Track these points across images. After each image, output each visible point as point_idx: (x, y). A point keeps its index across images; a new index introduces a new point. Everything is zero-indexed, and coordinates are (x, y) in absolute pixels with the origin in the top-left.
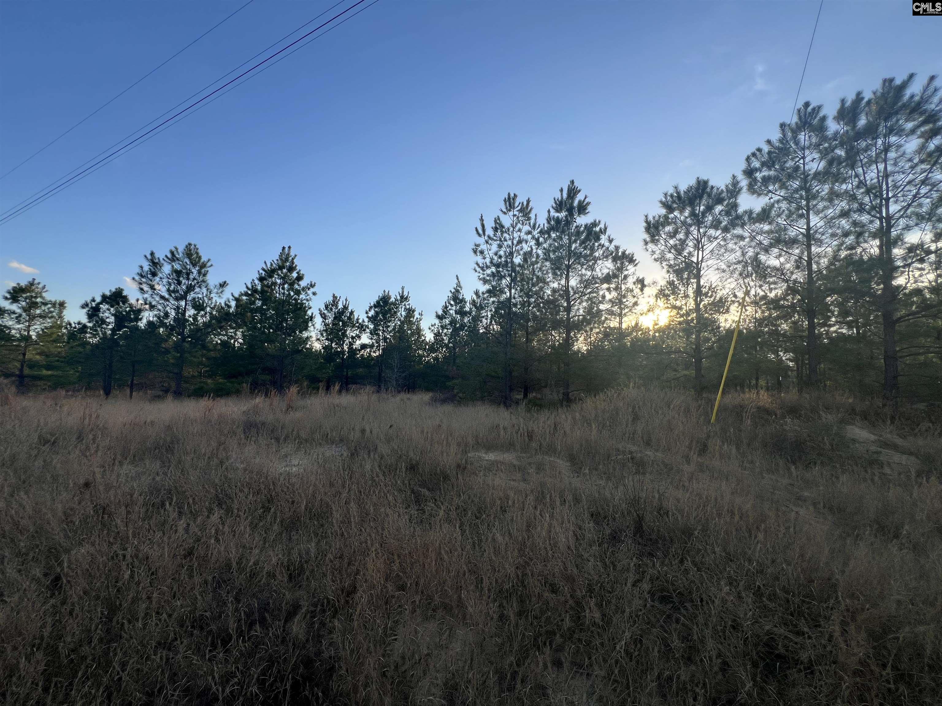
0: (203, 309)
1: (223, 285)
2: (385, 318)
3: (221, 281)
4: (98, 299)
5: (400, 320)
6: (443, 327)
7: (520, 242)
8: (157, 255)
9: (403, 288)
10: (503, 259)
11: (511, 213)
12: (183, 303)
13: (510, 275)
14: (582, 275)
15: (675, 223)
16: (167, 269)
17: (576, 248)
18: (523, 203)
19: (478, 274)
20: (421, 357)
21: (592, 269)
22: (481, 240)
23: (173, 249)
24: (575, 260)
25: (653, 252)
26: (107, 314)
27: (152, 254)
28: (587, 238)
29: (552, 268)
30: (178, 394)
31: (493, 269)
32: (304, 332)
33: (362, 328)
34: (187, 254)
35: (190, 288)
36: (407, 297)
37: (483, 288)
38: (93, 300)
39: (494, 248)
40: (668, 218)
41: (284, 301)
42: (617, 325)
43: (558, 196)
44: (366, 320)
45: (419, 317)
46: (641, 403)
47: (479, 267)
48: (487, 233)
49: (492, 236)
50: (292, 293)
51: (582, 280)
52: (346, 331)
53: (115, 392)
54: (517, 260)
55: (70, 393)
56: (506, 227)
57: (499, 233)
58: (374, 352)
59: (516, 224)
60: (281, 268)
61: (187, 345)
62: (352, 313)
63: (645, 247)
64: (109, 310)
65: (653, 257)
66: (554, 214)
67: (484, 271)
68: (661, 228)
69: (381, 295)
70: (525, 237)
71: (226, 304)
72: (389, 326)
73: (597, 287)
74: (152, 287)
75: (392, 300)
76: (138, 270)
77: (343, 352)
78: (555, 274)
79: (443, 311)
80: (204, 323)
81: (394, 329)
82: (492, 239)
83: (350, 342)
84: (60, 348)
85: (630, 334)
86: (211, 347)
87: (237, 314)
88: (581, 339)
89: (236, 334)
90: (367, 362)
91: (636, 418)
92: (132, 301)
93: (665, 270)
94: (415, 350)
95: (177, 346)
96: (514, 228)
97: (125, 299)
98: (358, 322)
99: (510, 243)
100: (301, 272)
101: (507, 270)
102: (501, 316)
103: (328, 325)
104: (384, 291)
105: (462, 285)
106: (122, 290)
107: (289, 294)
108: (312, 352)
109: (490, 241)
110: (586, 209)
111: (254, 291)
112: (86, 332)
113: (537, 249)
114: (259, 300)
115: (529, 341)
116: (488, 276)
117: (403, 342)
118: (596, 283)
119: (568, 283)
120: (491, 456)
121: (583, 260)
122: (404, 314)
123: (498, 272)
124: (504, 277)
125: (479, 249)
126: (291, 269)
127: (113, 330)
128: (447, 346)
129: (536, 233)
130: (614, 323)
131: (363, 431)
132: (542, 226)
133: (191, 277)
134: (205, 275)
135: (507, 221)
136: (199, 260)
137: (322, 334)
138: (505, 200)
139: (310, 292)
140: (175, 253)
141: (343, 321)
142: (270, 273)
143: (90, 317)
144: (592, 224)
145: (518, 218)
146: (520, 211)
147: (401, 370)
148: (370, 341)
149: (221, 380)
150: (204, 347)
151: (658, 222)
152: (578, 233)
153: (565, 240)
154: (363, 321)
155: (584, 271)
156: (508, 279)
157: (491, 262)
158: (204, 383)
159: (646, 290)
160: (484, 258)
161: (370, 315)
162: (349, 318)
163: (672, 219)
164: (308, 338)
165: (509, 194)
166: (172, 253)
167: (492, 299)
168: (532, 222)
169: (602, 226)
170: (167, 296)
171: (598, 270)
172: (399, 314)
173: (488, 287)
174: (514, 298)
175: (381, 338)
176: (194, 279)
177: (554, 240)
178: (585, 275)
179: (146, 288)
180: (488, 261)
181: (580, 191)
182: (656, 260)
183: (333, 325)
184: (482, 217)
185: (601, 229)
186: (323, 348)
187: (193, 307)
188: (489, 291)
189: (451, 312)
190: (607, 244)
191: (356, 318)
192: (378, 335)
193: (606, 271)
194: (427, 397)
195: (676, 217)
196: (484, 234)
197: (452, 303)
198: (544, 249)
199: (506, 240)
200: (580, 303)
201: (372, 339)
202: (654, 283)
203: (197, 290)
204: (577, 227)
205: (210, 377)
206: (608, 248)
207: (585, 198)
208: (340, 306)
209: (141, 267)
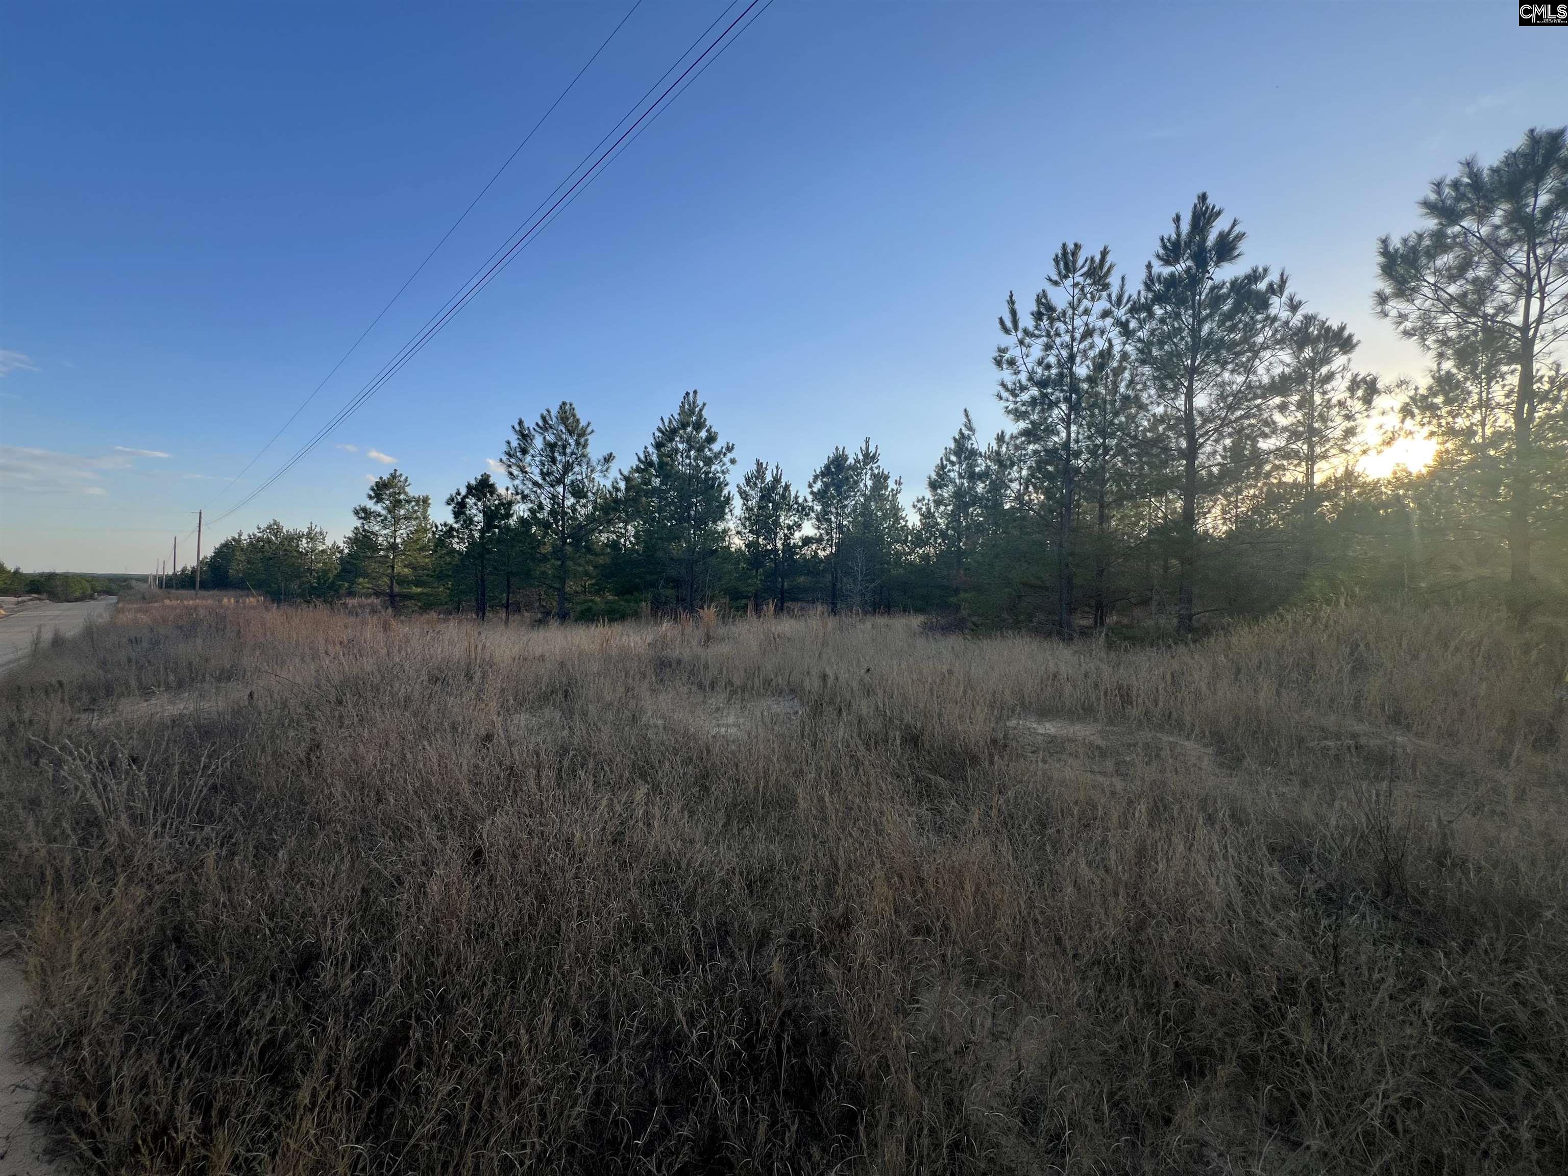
0: (585, 496)
1: (608, 459)
2: (839, 493)
3: (606, 453)
4: (464, 492)
5: (864, 495)
6: (938, 502)
7: (1088, 333)
8: (526, 425)
9: (867, 441)
10: (1054, 371)
11: (1069, 282)
12: (560, 489)
13: (1067, 400)
14: (1223, 385)
15: (1464, 246)
16: (538, 442)
17: (1211, 332)
18: (1092, 259)
19: (1003, 404)
20: (898, 554)
21: (1249, 370)
22: (1010, 340)
23: (545, 413)
24: (1208, 356)
25: (1402, 317)
26: (474, 511)
27: (521, 423)
28: (1238, 308)
29: (1155, 378)
30: (563, 617)
31: (1034, 391)
32: (719, 523)
33: (804, 511)
34: (562, 419)
35: (568, 467)
36: (874, 455)
37: (1013, 427)
38: (459, 494)
39: (1037, 350)
40: (1446, 236)
41: (691, 477)
42: (1300, 478)
43: (1170, 231)
44: (810, 498)
45: (895, 487)
46: (1371, 638)
47: (1007, 389)
48: (1021, 325)
49: (1031, 328)
50: (701, 464)
51: (1222, 393)
52: (778, 517)
53: (489, 615)
54: (1082, 370)
55: (442, 616)
56: (1059, 310)
57: (1045, 323)
58: (824, 549)
59: (1080, 301)
60: (684, 426)
61: (569, 549)
62: (787, 487)
63: (1379, 309)
64: (475, 504)
65: (1401, 328)
66: (1159, 269)
67: (1016, 396)
68: (1424, 260)
69: (831, 456)
70: (1100, 324)
71: (614, 487)
72: (846, 506)
73: (1258, 406)
74: (524, 471)
75: (851, 461)
76: (505, 448)
77: (775, 550)
78: (1163, 387)
79: (938, 474)
80: (587, 516)
81: (854, 511)
82: (1032, 335)
83: (785, 535)
84: (426, 559)
85: (1330, 496)
86: (598, 550)
87: (627, 501)
88: (1217, 511)
89: (626, 530)
90: (813, 566)
91: (1360, 667)
92: (501, 490)
93: (1432, 354)
94: (890, 544)
95: (558, 552)
96: (1074, 309)
97: (492, 489)
98: (797, 503)
99: (1067, 338)
100: (713, 430)
101: (1062, 391)
102: (1049, 476)
103: (752, 510)
104: (837, 449)
105: (975, 425)
106: (489, 476)
107: (698, 465)
108: (731, 553)
109: (1028, 340)
110: (1234, 248)
111: (650, 464)
112: (454, 537)
113: (1124, 344)
114: (656, 477)
115: (1103, 518)
116: (1024, 404)
117: (870, 532)
118: (1256, 397)
119: (1191, 403)
120: (1050, 728)
121: (1224, 353)
122: (869, 483)
123: (1045, 396)
124: (1056, 404)
125: (1007, 356)
126: (699, 426)
127: (482, 531)
128: (943, 535)
129: (1121, 313)
130: (1294, 474)
131: (824, 677)
132: (1135, 296)
133: (568, 451)
134: (585, 446)
135: (1060, 298)
136: (577, 426)
137: (743, 524)
138: (1056, 260)
139: (726, 460)
140: (548, 418)
141: (774, 502)
142: (669, 434)
143: (457, 515)
144: (1248, 277)
145: (1082, 289)
146: (1087, 275)
147: (868, 578)
148: (816, 531)
149: (610, 598)
150: (589, 549)
151: (1414, 250)
152: (1216, 299)
153: (1187, 317)
154: (805, 500)
155: (1226, 375)
156: (1064, 407)
157: (1030, 379)
158: (592, 601)
159: (1379, 401)
160: (1017, 373)
161: (815, 490)
162: (783, 497)
163: (1455, 236)
164: (725, 531)
165: (1064, 245)
166: (543, 418)
167: (1031, 447)
168: (1115, 290)
169: (1273, 277)
170: (540, 481)
171: (1261, 370)
172: (862, 485)
173: (1023, 425)
174: (1077, 441)
175: (834, 525)
176: (572, 453)
177: (1162, 321)
178: (1230, 384)
179: (515, 471)
180: (1023, 377)
181: (1219, 213)
182: (1407, 334)
183: (760, 508)
184: (1011, 296)
185: (1271, 285)
186: (747, 546)
187: (573, 495)
188: (1026, 433)
189: (952, 474)
190: (1284, 315)
191: (793, 495)
192: (829, 521)
193: (1277, 371)
194: (916, 621)
195: (1466, 232)
196: (1016, 328)
197: (953, 458)
198: (1140, 340)
199: (1058, 334)
200: (1217, 441)
201: (819, 528)
202: (1401, 383)
203: (577, 469)
204: (1212, 289)
205: (597, 592)
206: (1287, 323)
207: (1234, 225)
208: (769, 478)
209: (509, 443)
